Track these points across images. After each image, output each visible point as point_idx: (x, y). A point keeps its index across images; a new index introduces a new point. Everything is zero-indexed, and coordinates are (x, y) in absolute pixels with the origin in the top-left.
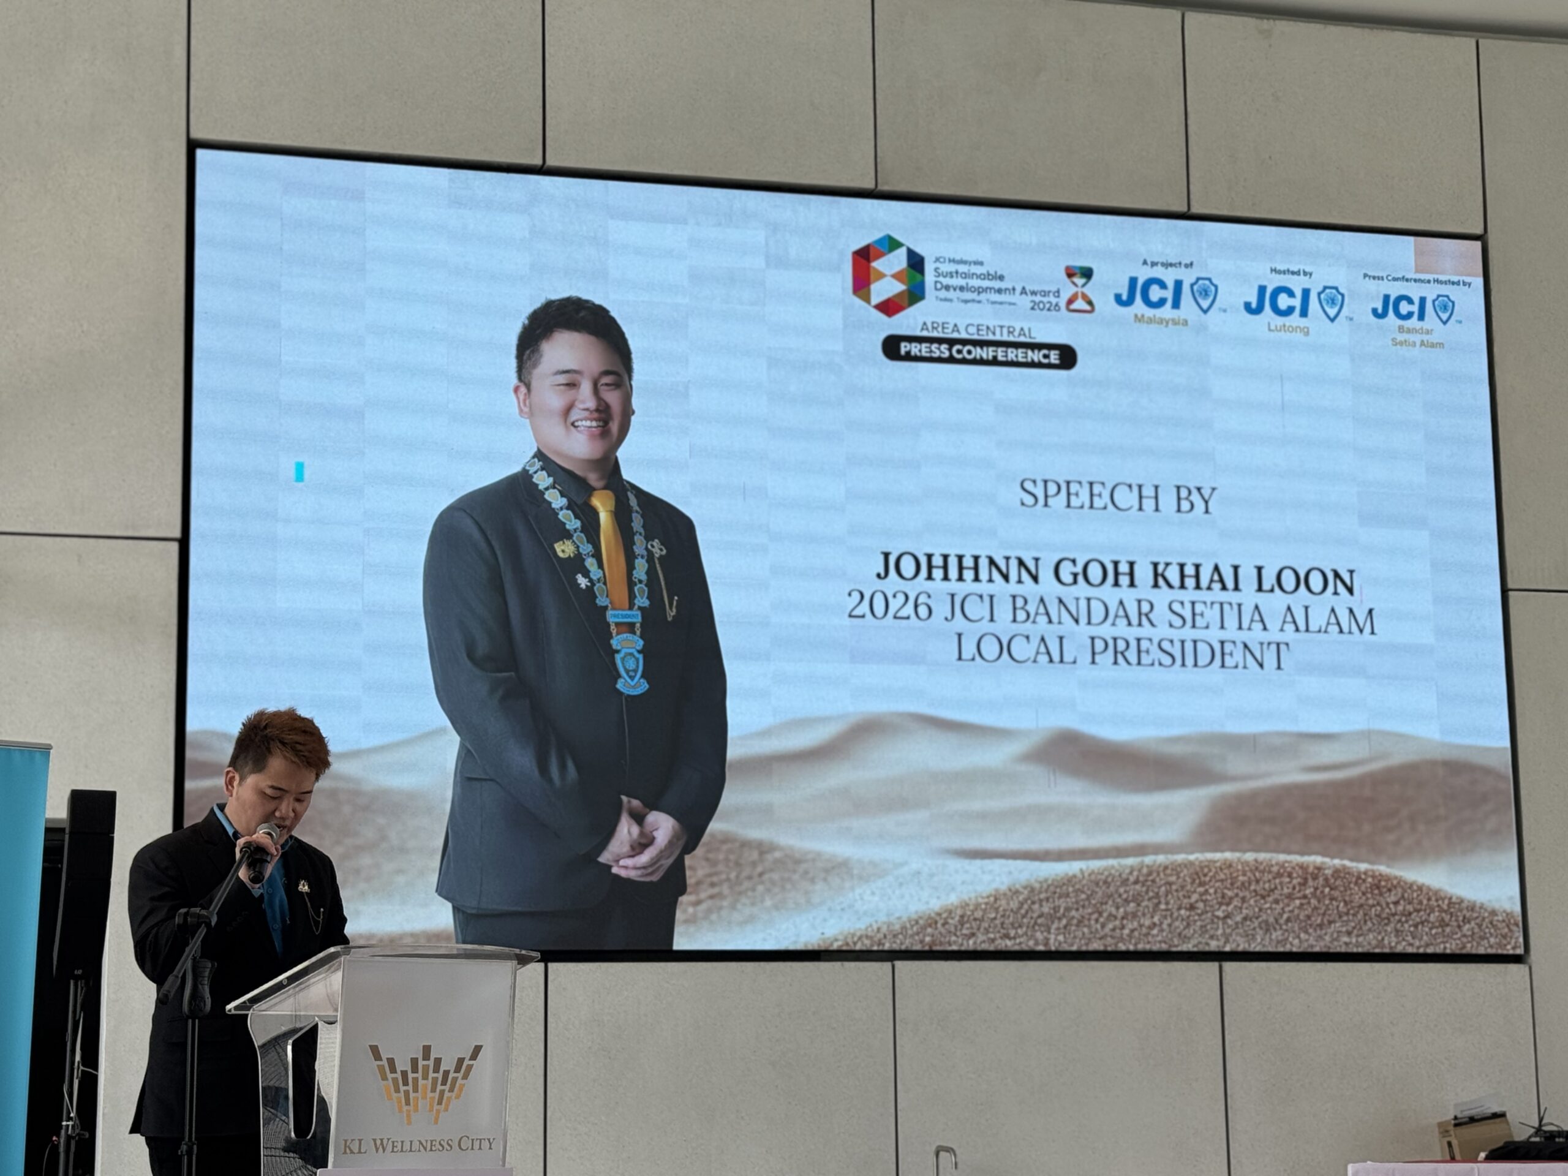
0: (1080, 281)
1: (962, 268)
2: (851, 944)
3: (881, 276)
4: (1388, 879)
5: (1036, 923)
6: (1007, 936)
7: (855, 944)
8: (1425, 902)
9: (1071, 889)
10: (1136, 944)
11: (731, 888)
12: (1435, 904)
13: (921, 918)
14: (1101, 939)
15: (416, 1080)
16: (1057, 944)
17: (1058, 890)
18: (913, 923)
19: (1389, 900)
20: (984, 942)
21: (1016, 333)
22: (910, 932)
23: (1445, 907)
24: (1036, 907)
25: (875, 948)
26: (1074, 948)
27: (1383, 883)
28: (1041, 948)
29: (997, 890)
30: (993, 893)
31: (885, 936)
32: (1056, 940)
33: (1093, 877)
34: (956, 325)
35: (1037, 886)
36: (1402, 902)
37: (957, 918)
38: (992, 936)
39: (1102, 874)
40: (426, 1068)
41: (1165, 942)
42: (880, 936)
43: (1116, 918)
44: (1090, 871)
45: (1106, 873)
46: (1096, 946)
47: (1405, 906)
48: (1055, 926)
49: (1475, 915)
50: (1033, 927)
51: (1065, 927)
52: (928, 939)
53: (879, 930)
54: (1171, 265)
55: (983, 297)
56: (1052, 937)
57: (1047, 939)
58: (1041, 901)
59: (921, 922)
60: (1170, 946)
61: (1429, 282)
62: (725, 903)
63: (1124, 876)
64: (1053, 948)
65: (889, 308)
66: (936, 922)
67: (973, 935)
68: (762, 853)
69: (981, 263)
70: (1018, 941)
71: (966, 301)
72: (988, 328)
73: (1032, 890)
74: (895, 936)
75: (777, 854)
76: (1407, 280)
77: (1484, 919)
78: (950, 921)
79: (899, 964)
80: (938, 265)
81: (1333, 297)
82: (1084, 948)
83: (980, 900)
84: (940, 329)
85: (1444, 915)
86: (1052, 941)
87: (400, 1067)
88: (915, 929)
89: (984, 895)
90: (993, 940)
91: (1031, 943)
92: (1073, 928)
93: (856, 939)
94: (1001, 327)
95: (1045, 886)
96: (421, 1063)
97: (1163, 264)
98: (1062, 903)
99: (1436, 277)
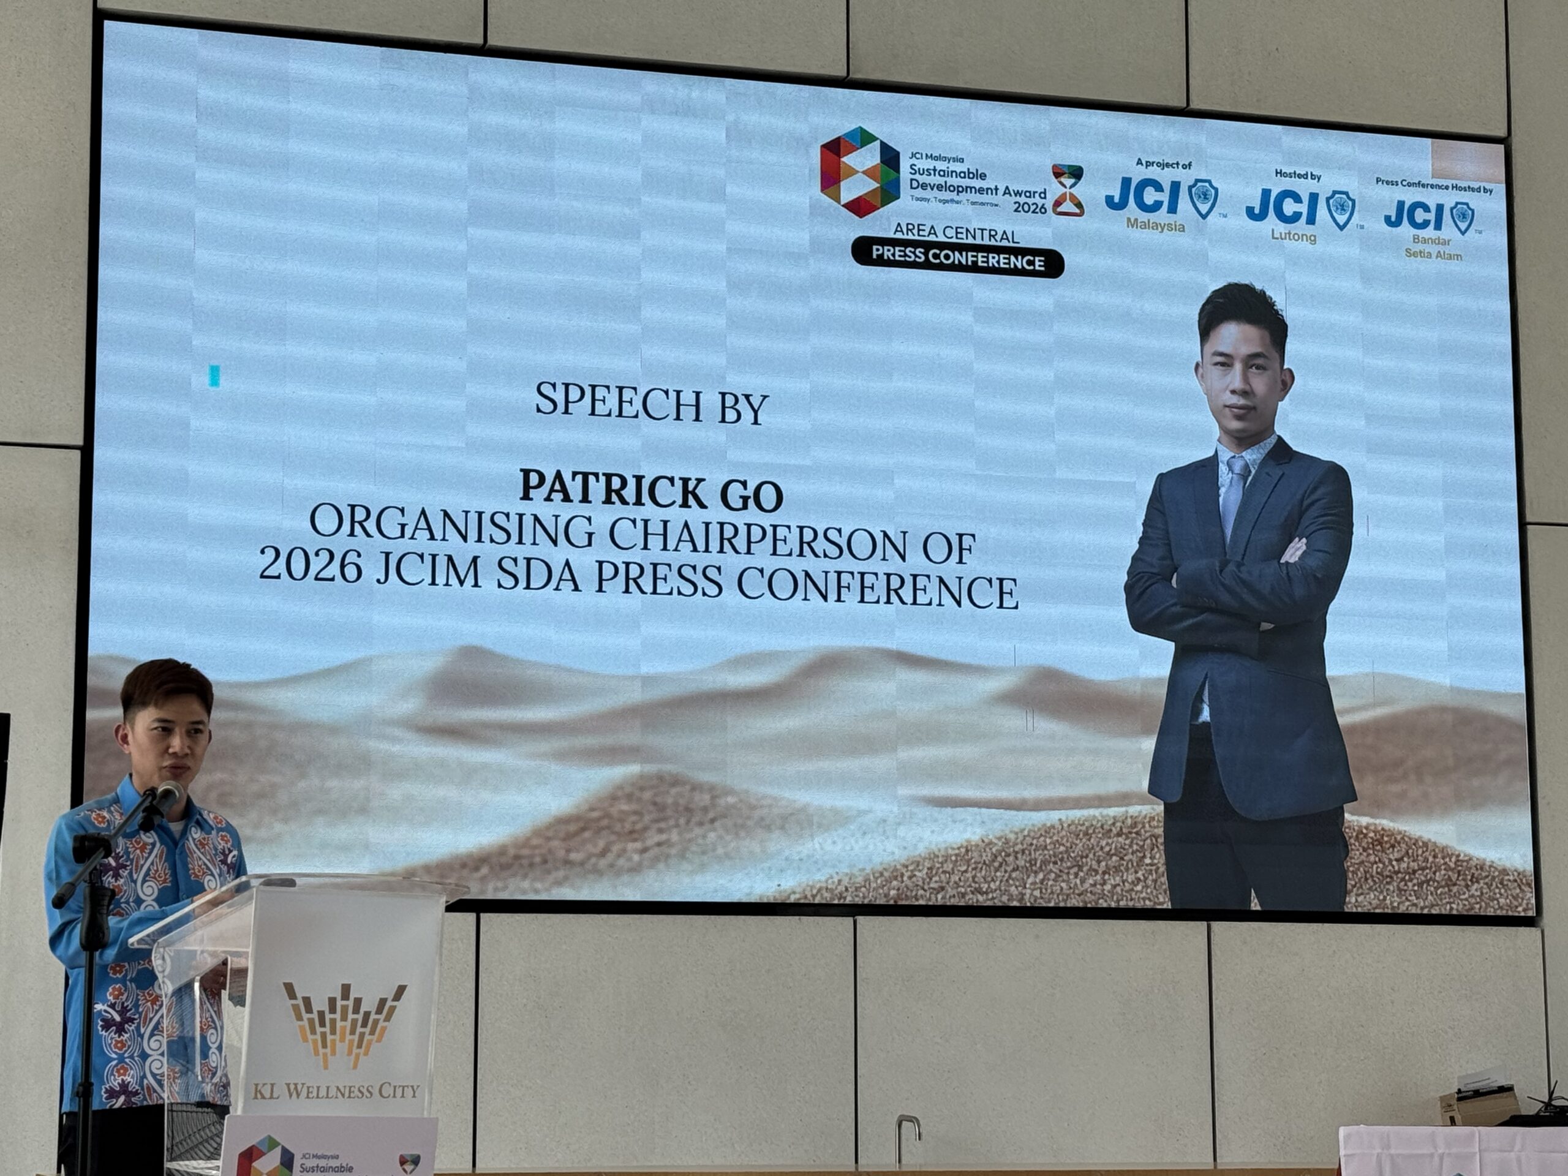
0: (1069, 182)
1: (941, 165)
2: (809, 896)
3: (852, 172)
4: (1391, 834)
5: (1010, 877)
6: (979, 891)
7: (814, 896)
8: (1431, 859)
9: (1048, 841)
10: (1118, 901)
11: (680, 834)
12: (1442, 861)
13: (885, 869)
14: (1079, 895)
15: (333, 1022)
16: (1032, 900)
17: (1035, 842)
18: (877, 875)
19: (1391, 856)
20: (954, 896)
21: (998, 237)
22: (874, 885)
23: (1452, 865)
24: (1011, 858)
25: (836, 902)
26: (1052, 904)
27: (1386, 839)
28: (1015, 904)
29: (968, 841)
30: (965, 844)
31: (847, 890)
32: (1031, 894)
33: (1073, 828)
34: (932, 227)
35: (1012, 836)
36: (1405, 859)
37: (925, 871)
38: (963, 890)
39: (1083, 825)
40: (345, 1009)
41: (1150, 900)
42: (841, 888)
43: (1096, 872)
44: (1070, 822)
45: (1087, 824)
46: (1074, 902)
47: (1409, 863)
48: (1030, 881)
49: (1484, 874)
50: (1007, 881)
51: (1042, 882)
52: (893, 893)
53: (840, 881)
54: (1168, 165)
55: (963, 196)
56: (1028, 891)
57: (1023, 895)
58: (1017, 853)
59: (886, 874)
60: (1155, 903)
61: (1447, 188)
62: (673, 851)
63: (1106, 827)
64: (1028, 904)
65: (860, 207)
66: (902, 875)
67: (942, 888)
68: (713, 798)
69: (962, 160)
70: (990, 896)
71: (945, 202)
72: (967, 230)
73: (1007, 842)
74: (857, 889)
75: (731, 800)
76: (1423, 186)
77: (1494, 878)
78: (917, 873)
79: (861, 919)
80: (914, 161)
81: (1343, 202)
82: (1062, 905)
83: (950, 852)
84: (915, 231)
85: (1450, 873)
86: (1027, 897)
87: (315, 1008)
88: (879, 881)
89: (955, 846)
90: (963, 895)
91: (1005, 898)
92: (1050, 883)
93: (815, 892)
94: (982, 230)
95: (1021, 838)
96: (340, 1003)
97: (1159, 164)
98: (1038, 856)
99: (1455, 182)
